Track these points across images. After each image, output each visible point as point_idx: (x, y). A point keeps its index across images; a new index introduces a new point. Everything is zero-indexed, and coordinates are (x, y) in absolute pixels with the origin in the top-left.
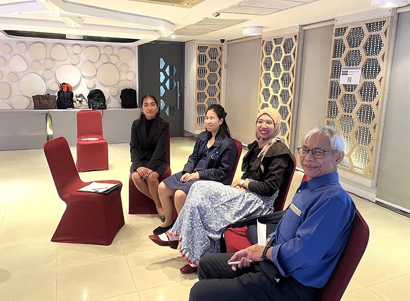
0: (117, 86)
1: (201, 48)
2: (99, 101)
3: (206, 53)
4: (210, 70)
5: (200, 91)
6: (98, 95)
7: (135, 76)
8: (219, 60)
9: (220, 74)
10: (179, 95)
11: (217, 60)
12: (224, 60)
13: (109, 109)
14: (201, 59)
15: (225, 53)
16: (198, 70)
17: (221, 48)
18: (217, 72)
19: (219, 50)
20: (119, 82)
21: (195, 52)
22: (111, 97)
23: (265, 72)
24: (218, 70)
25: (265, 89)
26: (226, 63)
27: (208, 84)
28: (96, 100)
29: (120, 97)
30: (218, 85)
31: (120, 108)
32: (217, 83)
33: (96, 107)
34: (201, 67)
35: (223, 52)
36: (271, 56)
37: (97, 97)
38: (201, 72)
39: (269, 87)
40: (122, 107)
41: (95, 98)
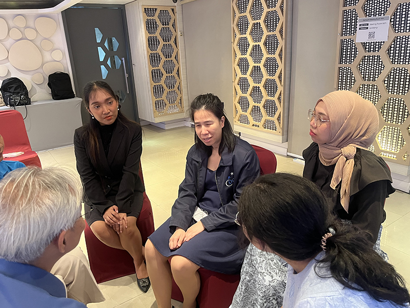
0: (40, 70)
1: (149, 11)
2: (19, 93)
3: (156, 17)
4: (163, 40)
5: (154, 68)
6: (15, 86)
7: (64, 54)
8: (173, 26)
9: (176, 44)
10: (127, 76)
11: (170, 26)
12: (179, 25)
13: (35, 104)
14: (151, 26)
15: (178, 17)
16: (149, 40)
17: (173, 10)
18: (172, 42)
19: (171, 13)
20: (43, 65)
21: (142, 17)
22: (35, 86)
23: (239, 36)
24: (173, 39)
25: (241, 59)
26: (182, 30)
27: (163, 59)
28: (14, 93)
29: (48, 84)
30: (175, 58)
31: (50, 100)
32: (173, 55)
33: (15, 102)
34: (151, 37)
35: (177, 15)
36: (247, 14)
37: (13, 89)
38: (152, 43)
39: (248, 56)
40: (54, 99)
41: (12, 90)
